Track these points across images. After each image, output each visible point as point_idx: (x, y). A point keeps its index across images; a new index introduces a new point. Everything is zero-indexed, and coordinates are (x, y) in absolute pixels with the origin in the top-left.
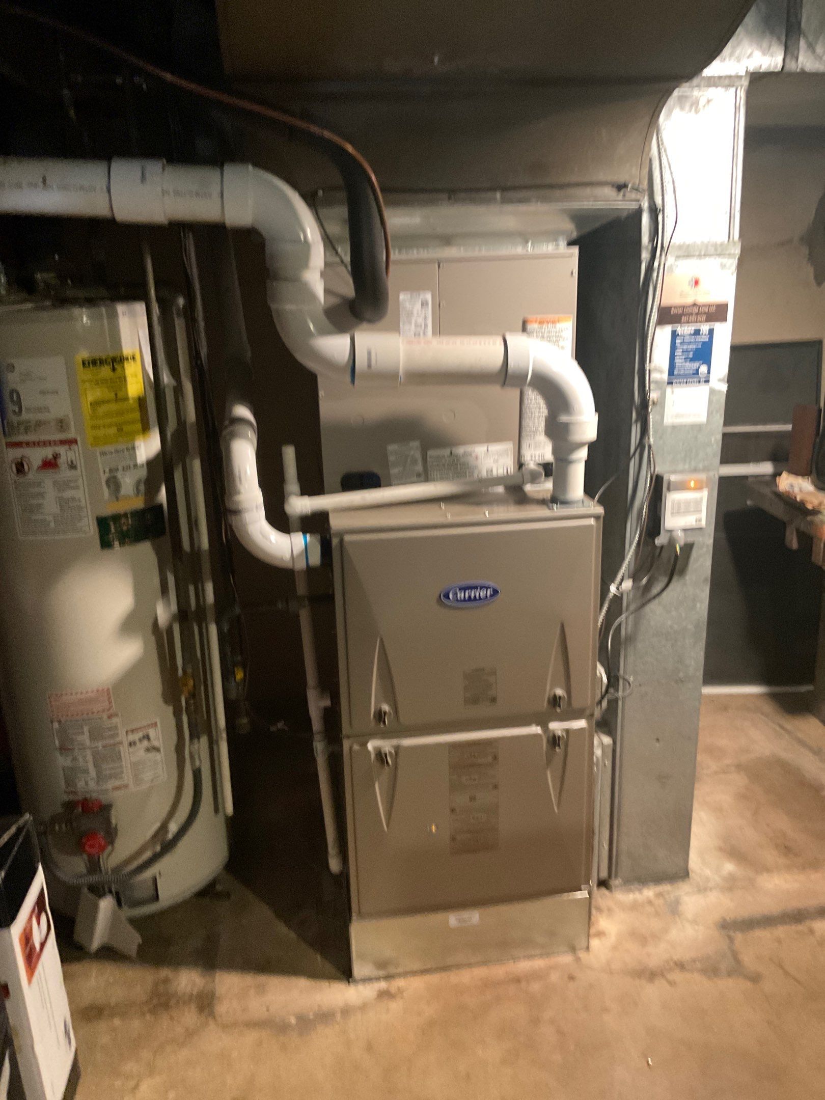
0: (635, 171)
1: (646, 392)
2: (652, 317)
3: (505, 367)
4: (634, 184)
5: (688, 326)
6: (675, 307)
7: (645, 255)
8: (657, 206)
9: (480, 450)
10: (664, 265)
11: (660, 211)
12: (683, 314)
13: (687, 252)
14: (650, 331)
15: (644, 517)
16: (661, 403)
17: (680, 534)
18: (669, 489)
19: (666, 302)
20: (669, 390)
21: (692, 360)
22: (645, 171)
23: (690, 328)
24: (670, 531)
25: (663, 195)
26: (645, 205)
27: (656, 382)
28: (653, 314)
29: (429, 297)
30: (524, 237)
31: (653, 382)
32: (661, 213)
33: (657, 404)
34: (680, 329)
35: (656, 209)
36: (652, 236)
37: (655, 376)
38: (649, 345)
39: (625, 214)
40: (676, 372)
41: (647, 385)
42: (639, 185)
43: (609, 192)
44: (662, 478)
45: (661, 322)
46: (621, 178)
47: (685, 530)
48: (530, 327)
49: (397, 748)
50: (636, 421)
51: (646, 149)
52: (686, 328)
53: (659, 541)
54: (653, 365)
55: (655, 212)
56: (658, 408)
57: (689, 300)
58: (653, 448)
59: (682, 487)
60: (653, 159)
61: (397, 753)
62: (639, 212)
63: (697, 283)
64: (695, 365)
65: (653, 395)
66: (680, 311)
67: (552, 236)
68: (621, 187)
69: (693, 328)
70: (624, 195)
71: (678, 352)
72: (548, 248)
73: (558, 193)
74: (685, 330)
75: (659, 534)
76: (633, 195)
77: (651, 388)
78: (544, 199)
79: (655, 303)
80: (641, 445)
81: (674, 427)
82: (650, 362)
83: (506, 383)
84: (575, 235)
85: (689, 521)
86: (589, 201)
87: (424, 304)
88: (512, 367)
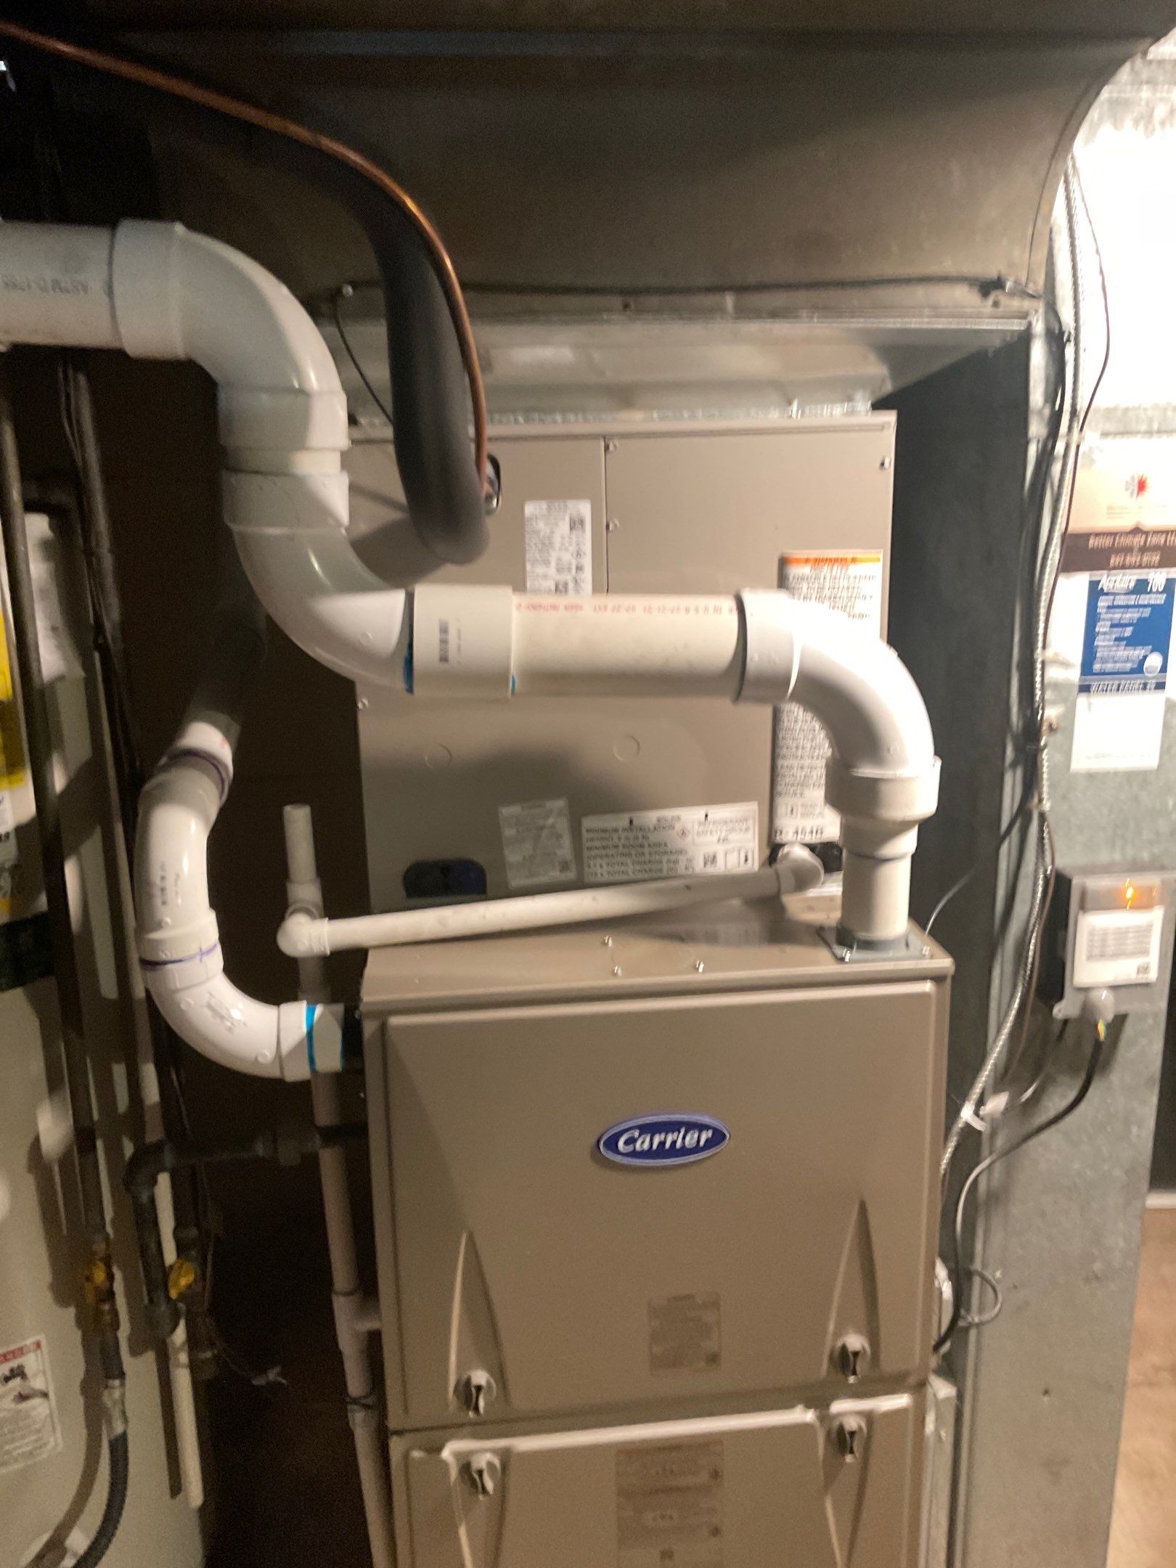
0: (1020, 254)
1: (1036, 705)
2: (1051, 556)
3: (740, 659)
4: (1017, 282)
5: (1124, 575)
6: (1097, 535)
7: (1037, 429)
8: (1064, 328)
9: (690, 816)
10: (1078, 447)
11: (1068, 340)
12: (1114, 550)
13: (1123, 424)
14: (1045, 584)
15: (1030, 960)
16: (1065, 728)
17: (1104, 996)
18: (1083, 907)
19: (1077, 525)
20: (1082, 700)
21: (1131, 642)
22: (1041, 255)
23: (1127, 578)
24: (1085, 990)
25: (1076, 306)
26: (1039, 327)
27: (1057, 686)
28: (1052, 549)
29: (585, 509)
30: (784, 391)
31: (1050, 684)
32: (1072, 343)
33: (1057, 728)
34: (1108, 581)
35: (1062, 333)
36: (1051, 388)
37: (1053, 673)
38: (1042, 611)
39: (997, 342)
40: (1097, 667)
41: (1038, 693)
42: (1027, 283)
43: (964, 296)
44: (1070, 881)
45: (1067, 566)
46: (990, 271)
47: (1115, 988)
48: (795, 571)
49: (506, 1455)
50: (1014, 765)
51: (1044, 210)
52: (1119, 578)
53: (1061, 1010)
54: (1049, 653)
55: (1057, 340)
56: (1058, 738)
57: (1126, 523)
58: (1051, 819)
59: (1112, 902)
60: (1055, 230)
61: (504, 1466)
62: (1025, 339)
63: (1142, 486)
64: (1138, 652)
65: (1051, 713)
66: (1107, 542)
67: (843, 389)
68: (989, 287)
69: (1135, 578)
70: (996, 304)
71: (1102, 627)
72: (834, 413)
73: (855, 297)
74: (1117, 581)
75: (1060, 996)
76: (1016, 304)
77: (1047, 697)
78: (827, 311)
79: (1058, 527)
80: (1023, 813)
81: (1091, 776)
82: (1044, 647)
83: (745, 692)
84: (888, 387)
85: (1123, 970)
86: (921, 316)
87: (576, 524)
88: (756, 658)
